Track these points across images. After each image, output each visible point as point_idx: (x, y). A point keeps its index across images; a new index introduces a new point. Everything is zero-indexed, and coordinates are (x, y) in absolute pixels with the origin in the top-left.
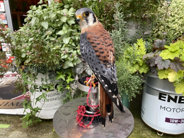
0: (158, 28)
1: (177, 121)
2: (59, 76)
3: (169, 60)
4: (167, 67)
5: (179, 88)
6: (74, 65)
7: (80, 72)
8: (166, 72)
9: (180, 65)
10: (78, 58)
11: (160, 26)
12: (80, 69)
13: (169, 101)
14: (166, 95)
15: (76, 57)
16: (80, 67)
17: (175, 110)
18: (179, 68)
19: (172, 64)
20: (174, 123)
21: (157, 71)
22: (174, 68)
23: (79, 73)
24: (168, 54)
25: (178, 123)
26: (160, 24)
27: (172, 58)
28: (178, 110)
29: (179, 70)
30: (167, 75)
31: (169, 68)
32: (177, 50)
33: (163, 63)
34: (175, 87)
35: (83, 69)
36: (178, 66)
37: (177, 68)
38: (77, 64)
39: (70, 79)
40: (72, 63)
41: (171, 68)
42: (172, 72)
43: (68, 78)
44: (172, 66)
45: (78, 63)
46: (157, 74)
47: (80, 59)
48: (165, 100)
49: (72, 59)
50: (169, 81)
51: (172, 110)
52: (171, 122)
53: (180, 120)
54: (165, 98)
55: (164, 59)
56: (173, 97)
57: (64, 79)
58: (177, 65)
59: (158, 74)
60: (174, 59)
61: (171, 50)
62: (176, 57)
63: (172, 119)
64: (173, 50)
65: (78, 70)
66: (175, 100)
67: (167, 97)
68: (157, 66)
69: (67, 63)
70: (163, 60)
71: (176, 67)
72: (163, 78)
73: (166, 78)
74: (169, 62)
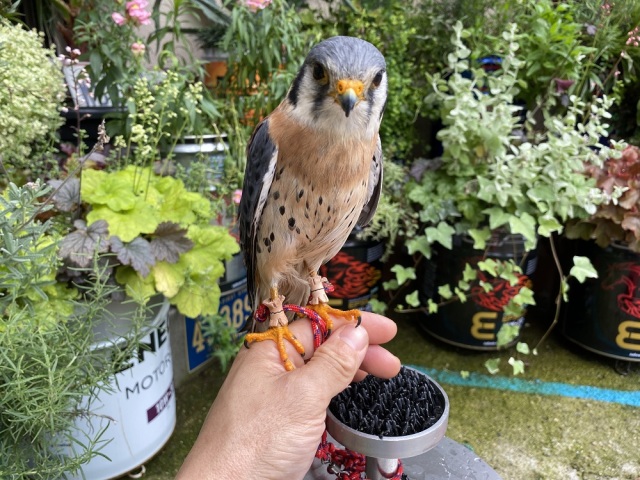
3: (141, 239)
9: (176, 241)
13: (141, 358)
18: (178, 249)
22: (165, 254)
24: (122, 221)
27: (151, 228)
29: (181, 256)
33: (129, 250)
36: (171, 244)
37: (172, 252)
48: (132, 365)
54: (132, 356)
55: (127, 240)
58: (167, 243)
59: (129, 293)
60: (157, 229)
61: (118, 204)
62: (163, 224)
64: (125, 206)
66: (152, 348)
67: (135, 351)
70: (124, 243)
71: (168, 249)
73: (155, 294)
74: (144, 243)
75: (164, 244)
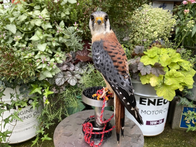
0: (133, 34)
1: (156, 123)
2: (34, 90)
3: (150, 66)
4: (149, 73)
5: (160, 92)
6: (53, 76)
7: (61, 83)
8: (147, 77)
9: (160, 70)
10: (57, 68)
11: (135, 32)
12: (60, 79)
13: (149, 104)
14: (146, 99)
15: (55, 66)
16: (59, 78)
17: (154, 112)
18: (160, 73)
19: (153, 69)
20: (154, 125)
21: (139, 76)
22: (155, 73)
23: (59, 84)
24: (148, 60)
25: (157, 124)
26: (135, 31)
27: (153, 64)
28: (157, 112)
29: (160, 75)
30: (149, 80)
31: (151, 73)
32: (155, 56)
33: (145, 69)
34: (156, 91)
35: (63, 79)
36: (158, 71)
38: (55, 74)
39: (48, 92)
40: (50, 73)
41: (153, 73)
42: (153, 77)
43: (46, 91)
44: (153, 71)
45: (57, 73)
46: (139, 79)
47: (58, 68)
48: (145, 104)
49: (51, 69)
50: (151, 86)
51: (152, 112)
52: (151, 124)
53: (158, 121)
54: (145, 102)
55: (145, 65)
56: (152, 100)
57: (40, 93)
59: (141, 80)
60: (155, 64)
61: (150, 56)
62: (156, 63)
63: (152, 121)
64: (152, 56)
65: (58, 81)
66: (154, 103)
67: (147, 101)
68: (141, 72)
69: (44, 74)
71: (157, 72)
72: (145, 83)
73: (148, 83)
74: (150, 67)
75: (156, 70)
